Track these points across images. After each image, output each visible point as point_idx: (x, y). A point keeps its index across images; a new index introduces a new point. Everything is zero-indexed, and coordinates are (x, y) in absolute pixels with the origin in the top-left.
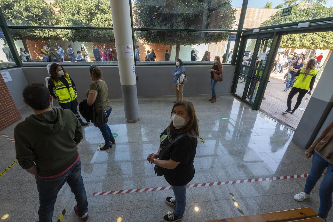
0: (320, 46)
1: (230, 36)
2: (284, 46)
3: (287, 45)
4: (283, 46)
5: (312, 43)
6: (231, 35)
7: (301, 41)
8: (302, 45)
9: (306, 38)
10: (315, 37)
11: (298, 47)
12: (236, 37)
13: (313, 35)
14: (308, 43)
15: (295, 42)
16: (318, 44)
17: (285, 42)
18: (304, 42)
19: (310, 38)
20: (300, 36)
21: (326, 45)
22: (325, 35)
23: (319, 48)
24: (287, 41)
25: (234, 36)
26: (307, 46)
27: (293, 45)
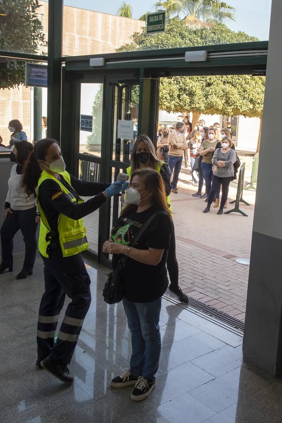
0: (241, 108)
1: (31, 72)
2: (175, 106)
3: (182, 104)
4: (173, 106)
5: (227, 102)
6: (34, 69)
7: (206, 96)
8: (211, 107)
9: (213, 90)
10: (229, 89)
11: (204, 109)
12: (46, 75)
13: (224, 85)
14: (220, 103)
15: (196, 98)
16: (237, 104)
17: (176, 97)
18: (213, 100)
19: (222, 92)
20: (202, 85)
21: (251, 106)
22: (244, 86)
23: (241, 114)
24: (179, 96)
25: (42, 73)
26: (220, 107)
27: (192, 105)
